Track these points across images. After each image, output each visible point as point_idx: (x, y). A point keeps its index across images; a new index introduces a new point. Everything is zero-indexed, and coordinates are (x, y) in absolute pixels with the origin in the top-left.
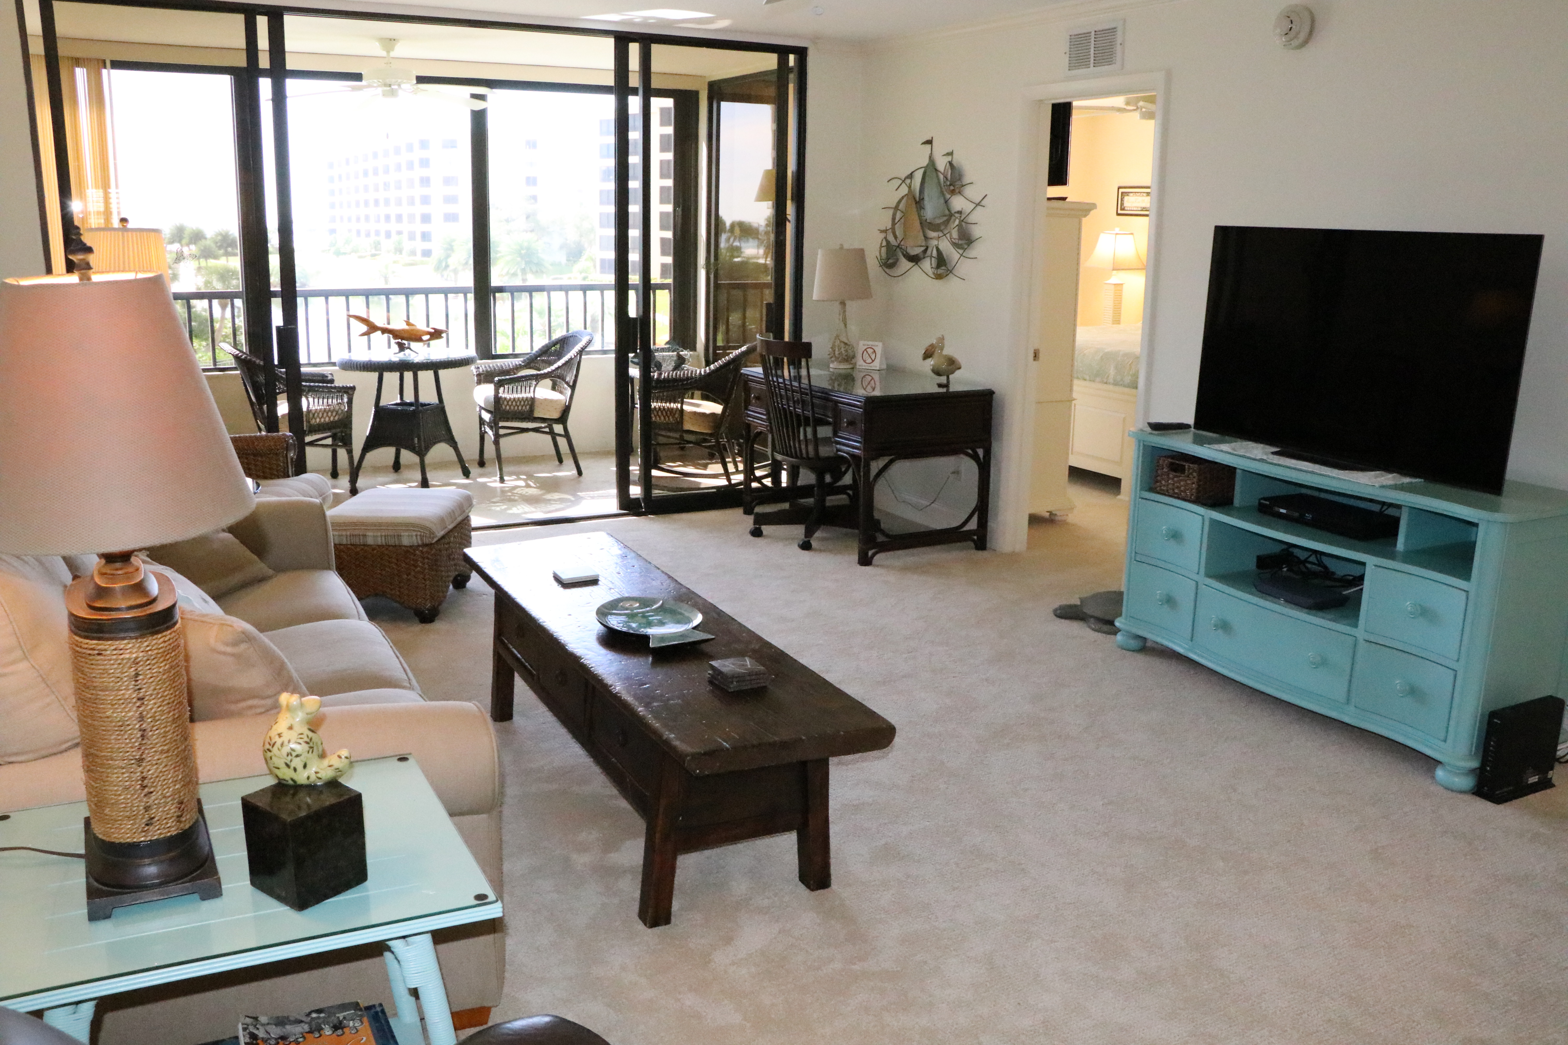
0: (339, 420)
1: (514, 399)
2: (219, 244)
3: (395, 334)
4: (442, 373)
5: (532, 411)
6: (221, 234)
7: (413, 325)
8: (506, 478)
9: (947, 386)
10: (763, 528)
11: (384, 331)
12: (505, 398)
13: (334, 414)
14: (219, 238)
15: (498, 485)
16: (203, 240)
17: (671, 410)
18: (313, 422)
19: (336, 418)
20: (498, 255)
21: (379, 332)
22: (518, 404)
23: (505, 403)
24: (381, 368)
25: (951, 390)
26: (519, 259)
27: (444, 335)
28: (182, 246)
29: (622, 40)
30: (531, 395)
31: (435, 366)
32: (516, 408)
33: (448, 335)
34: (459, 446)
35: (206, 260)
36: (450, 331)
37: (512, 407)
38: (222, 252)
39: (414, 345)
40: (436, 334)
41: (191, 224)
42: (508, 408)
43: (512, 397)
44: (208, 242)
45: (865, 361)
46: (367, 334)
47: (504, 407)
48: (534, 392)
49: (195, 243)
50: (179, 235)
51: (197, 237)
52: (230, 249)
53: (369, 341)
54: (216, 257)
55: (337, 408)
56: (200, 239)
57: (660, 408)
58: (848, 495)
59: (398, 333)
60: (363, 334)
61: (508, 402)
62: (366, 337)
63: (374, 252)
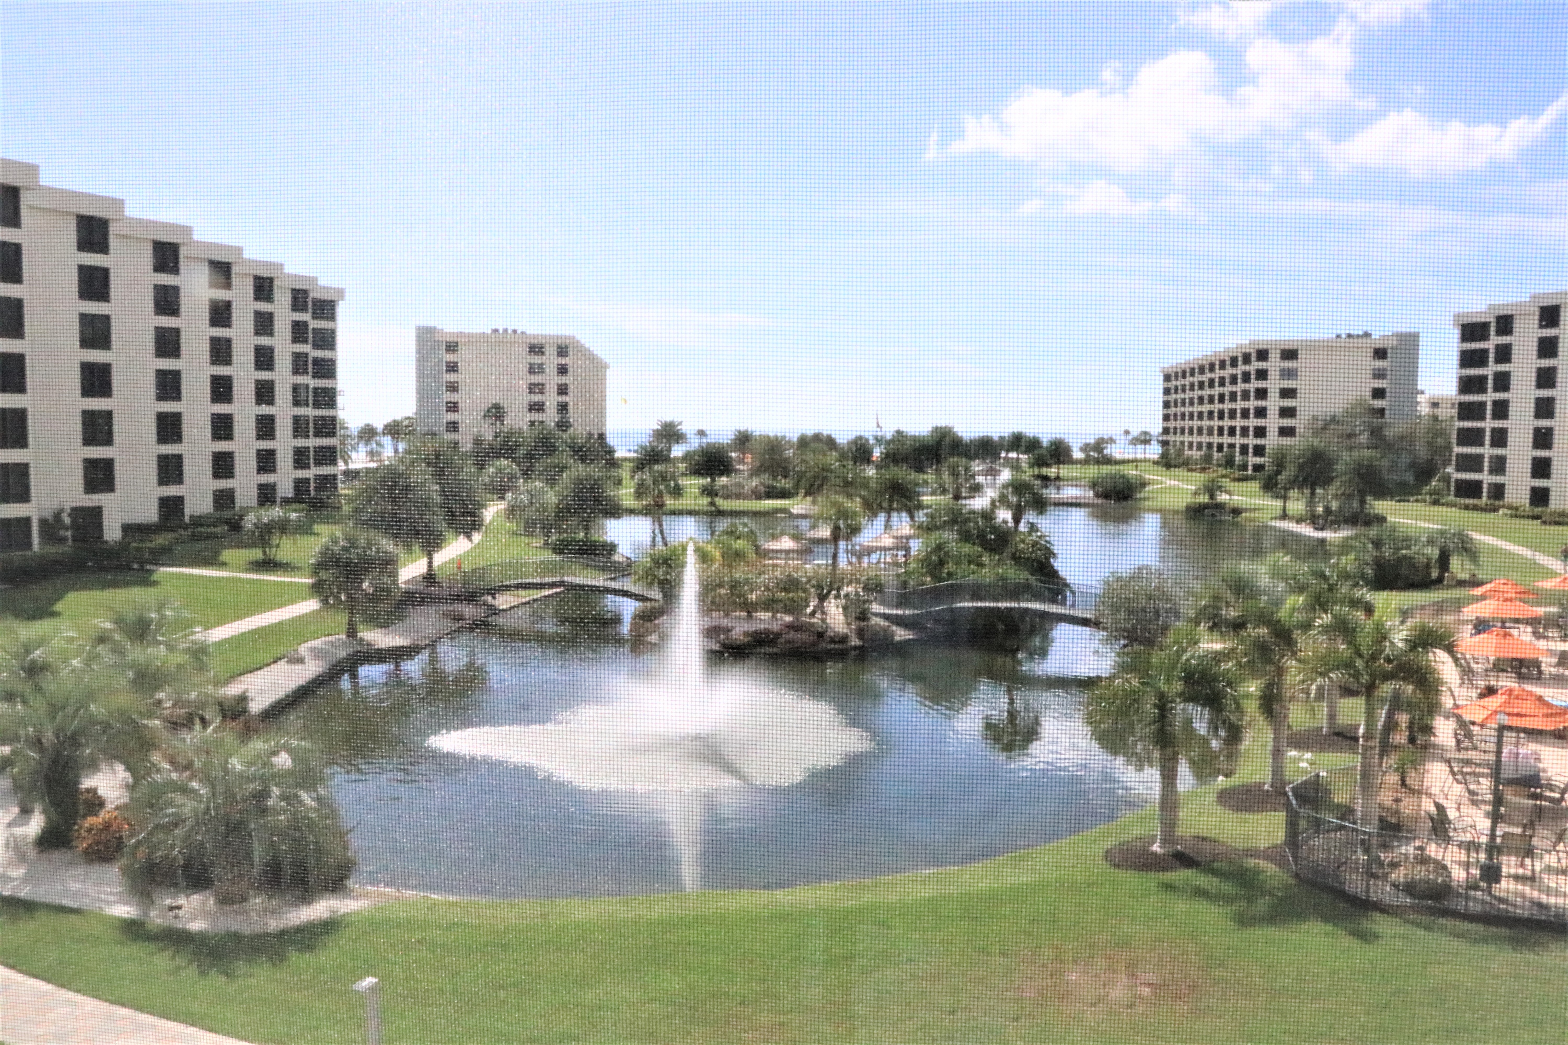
2: (1052, 453)
6: (1054, 441)
14: (1053, 445)
16: (1039, 449)
20: (1335, 474)
26: (1357, 479)
35: (1039, 469)
38: (1051, 460)
41: (1030, 431)
44: (1043, 451)
49: (1030, 452)
50: (1019, 443)
51: (1033, 445)
52: (1061, 458)
63: (1204, 465)
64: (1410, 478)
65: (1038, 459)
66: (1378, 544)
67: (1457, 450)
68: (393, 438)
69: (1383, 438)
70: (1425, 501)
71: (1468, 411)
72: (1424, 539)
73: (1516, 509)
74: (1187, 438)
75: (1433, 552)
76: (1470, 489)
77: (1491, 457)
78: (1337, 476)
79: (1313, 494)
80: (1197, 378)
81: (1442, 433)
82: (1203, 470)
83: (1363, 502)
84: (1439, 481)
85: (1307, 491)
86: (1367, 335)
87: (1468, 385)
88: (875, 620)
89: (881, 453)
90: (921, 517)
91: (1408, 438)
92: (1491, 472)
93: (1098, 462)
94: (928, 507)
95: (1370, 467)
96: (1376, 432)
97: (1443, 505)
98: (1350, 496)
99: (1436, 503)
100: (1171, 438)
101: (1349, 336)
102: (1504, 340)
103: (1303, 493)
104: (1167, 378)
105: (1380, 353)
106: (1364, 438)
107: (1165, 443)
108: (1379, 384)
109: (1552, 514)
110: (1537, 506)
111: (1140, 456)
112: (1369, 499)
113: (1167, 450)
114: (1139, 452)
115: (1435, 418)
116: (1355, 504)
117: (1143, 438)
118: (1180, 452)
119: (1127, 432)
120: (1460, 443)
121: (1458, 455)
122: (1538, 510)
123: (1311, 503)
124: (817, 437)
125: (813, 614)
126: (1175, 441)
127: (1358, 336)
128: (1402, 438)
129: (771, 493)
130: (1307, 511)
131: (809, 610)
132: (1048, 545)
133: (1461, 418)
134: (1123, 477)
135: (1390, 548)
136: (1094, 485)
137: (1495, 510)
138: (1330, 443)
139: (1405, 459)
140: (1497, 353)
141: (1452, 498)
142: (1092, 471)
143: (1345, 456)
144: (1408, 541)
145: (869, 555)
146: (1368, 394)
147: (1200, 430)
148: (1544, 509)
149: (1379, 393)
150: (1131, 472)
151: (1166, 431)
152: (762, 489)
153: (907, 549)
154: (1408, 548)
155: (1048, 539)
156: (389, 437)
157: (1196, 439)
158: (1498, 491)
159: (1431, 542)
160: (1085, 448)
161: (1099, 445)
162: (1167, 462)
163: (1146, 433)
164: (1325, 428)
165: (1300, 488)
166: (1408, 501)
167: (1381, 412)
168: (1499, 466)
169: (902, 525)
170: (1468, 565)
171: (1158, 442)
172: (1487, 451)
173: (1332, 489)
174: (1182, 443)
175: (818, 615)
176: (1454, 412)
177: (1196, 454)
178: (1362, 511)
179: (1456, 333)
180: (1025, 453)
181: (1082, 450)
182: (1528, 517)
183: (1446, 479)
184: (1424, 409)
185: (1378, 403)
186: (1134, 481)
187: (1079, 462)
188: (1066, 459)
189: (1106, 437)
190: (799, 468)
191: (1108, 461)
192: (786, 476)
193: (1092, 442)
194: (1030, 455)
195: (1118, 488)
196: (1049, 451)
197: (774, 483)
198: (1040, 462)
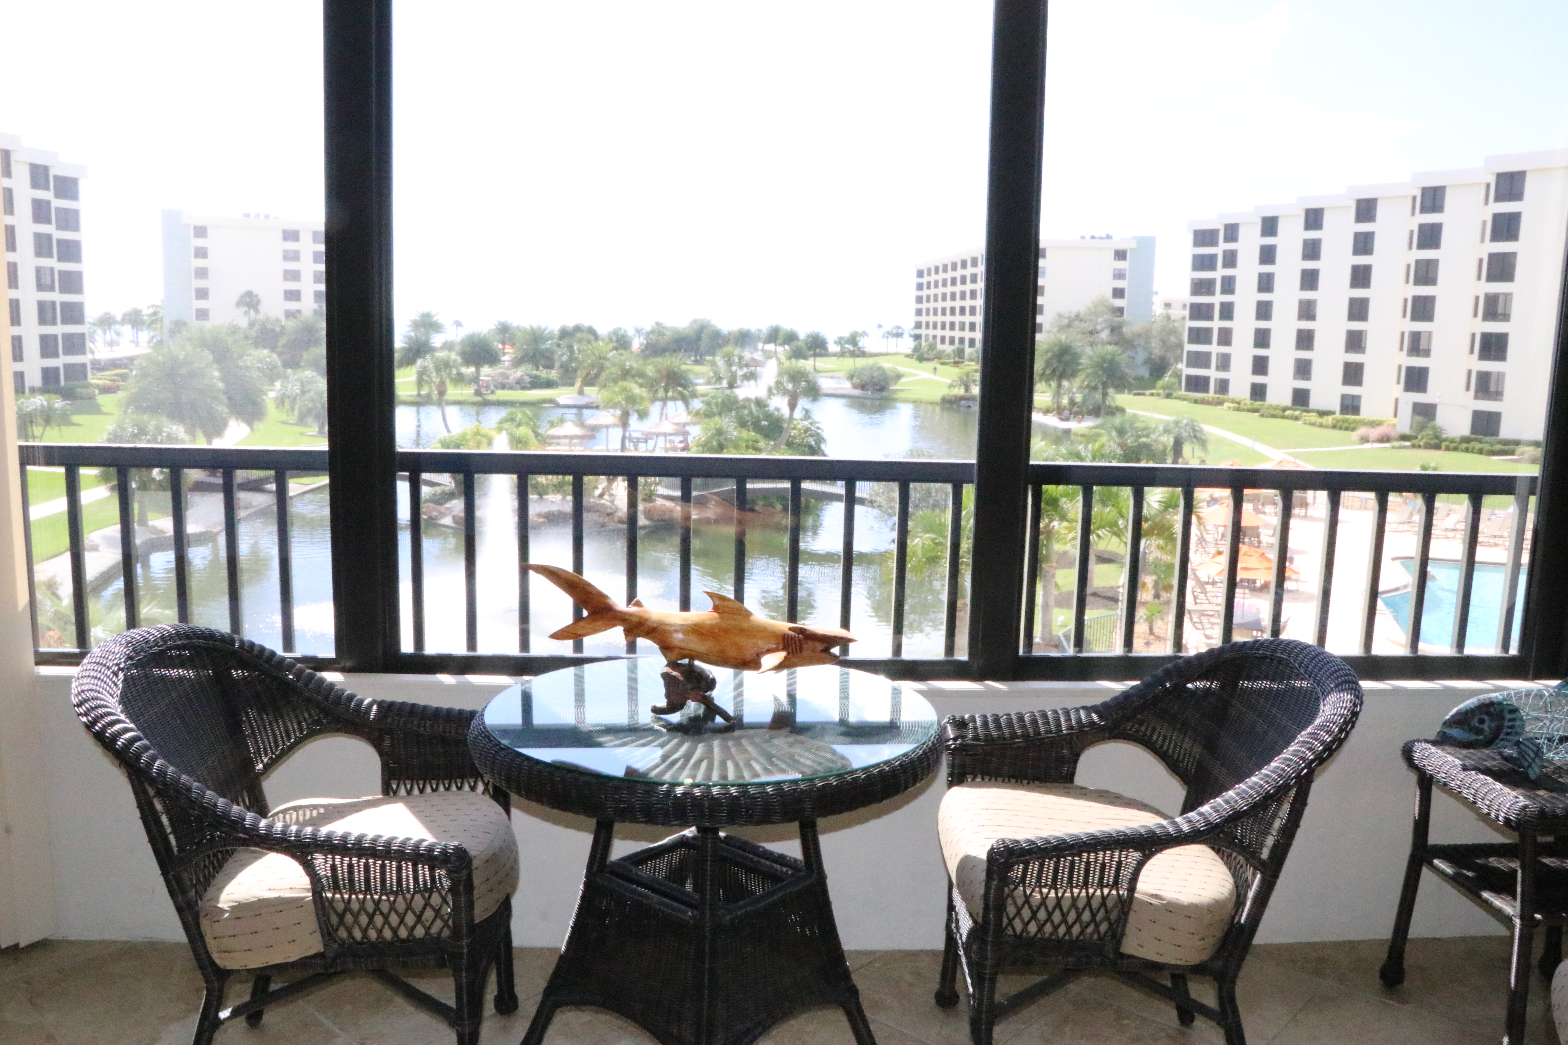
1: (1059, 901)
2: (809, 345)
16: (796, 342)
20: (1080, 367)
22: (1071, 917)
26: (1101, 372)
30: (1121, 891)
38: (809, 353)
41: (787, 325)
44: (800, 343)
49: (788, 344)
50: (774, 336)
51: (791, 338)
52: (818, 351)
54: (805, 358)
56: (794, 340)
63: (957, 359)
64: (1145, 372)
65: (795, 352)
66: (1121, 432)
67: (1189, 347)
68: (133, 327)
69: (1121, 335)
70: (1158, 395)
71: (1200, 312)
72: (1161, 428)
73: (1239, 403)
74: (939, 333)
75: (1169, 440)
76: (1198, 384)
77: (1218, 354)
78: (1082, 370)
79: (1059, 386)
80: (950, 274)
81: (1174, 332)
82: (956, 364)
83: (1105, 395)
84: (1170, 376)
85: (1054, 384)
86: (1109, 237)
87: (1201, 287)
88: (660, 502)
89: (642, 344)
90: (697, 404)
91: (1146, 335)
92: (1218, 369)
93: (853, 354)
94: (703, 395)
95: (1112, 362)
96: (1115, 329)
97: (1176, 398)
98: (1095, 388)
99: (1168, 396)
100: (923, 332)
101: (1093, 237)
102: (1231, 246)
103: (1050, 385)
104: (920, 274)
105: (1121, 255)
106: (1105, 335)
107: (917, 337)
108: (1120, 284)
109: (1271, 407)
110: (1255, 400)
111: (892, 350)
112: (1111, 391)
113: (920, 344)
114: (892, 345)
115: (1168, 318)
116: (1098, 396)
117: (895, 331)
118: (932, 347)
119: (880, 326)
120: (1191, 341)
121: (1189, 353)
122: (1257, 404)
123: (1058, 394)
124: (578, 329)
125: (601, 496)
126: (927, 336)
127: (1101, 238)
128: (1139, 335)
129: (537, 383)
130: (1054, 403)
131: (597, 492)
132: (819, 431)
133: (1192, 317)
134: (880, 368)
135: (1132, 435)
136: (851, 377)
137: (1220, 403)
138: (1075, 339)
139: (1141, 356)
140: (1224, 258)
141: (1183, 392)
142: (849, 363)
143: (1089, 351)
144: (1147, 431)
145: (646, 442)
146: (1109, 293)
147: (952, 326)
148: (1261, 403)
149: (1118, 293)
150: (887, 364)
151: (918, 325)
152: (527, 379)
153: (686, 434)
154: (1147, 436)
155: (817, 425)
156: (129, 326)
157: (948, 333)
158: (1223, 386)
159: (1167, 431)
160: (840, 342)
161: (853, 340)
162: (920, 356)
163: (899, 327)
164: (1069, 326)
165: (1047, 381)
166: (1144, 394)
167: (1120, 310)
168: (1225, 363)
169: (677, 411)
170: (1199, 452)
171: (911, 336)
172: (1214, 349)
173: (1077, 382)
174: (935, 337)
175: (606, 497)
176: (1187, 313)
177: (948, 348)
178: (1104, 402)
179: (1190, 238)
180: (783, 344)
181: (836, 342)
182: (1248, 411)
183: (1177, 375)
184: (1158, 310)
185: (1119, 303)
186: (888, 373)
187: (834, 355)
188: (823, 352)
189: (860, 331)
190: (564, 358)
191: (863, 354)
192: (550, 367)
193: (846, 334)
194: (787, 347)
195: (875, 380)
196: (807, 344)
197: (538, 373)
198: (798, 354)
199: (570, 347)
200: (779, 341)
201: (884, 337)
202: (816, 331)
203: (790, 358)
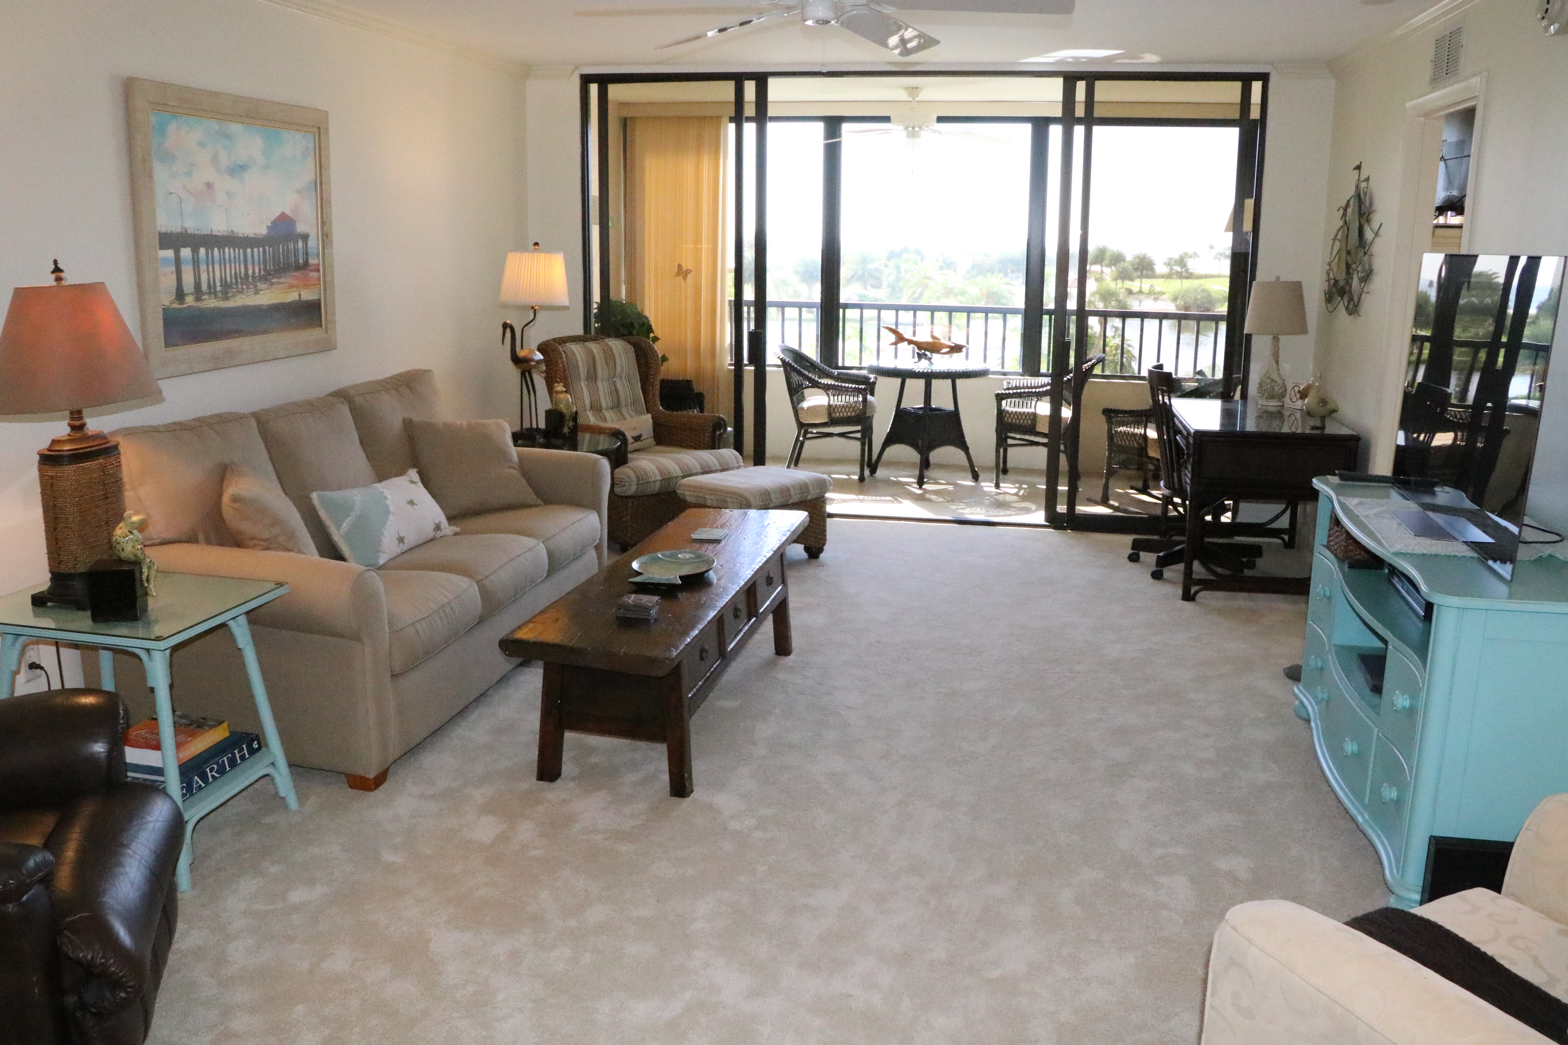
0: (858, 415)
1: (1016, 412)
2: (1136, 267)
3: (919, 345)
4: (959, 382)
5: (1034, 425)
6: (1138, 257)
7: (937, 339)
8: (1001, 485)
9: (1323, 428)
10: (1142, 554)
11: (910, 342)
12: (1008, 411)
13: (851, 410)
14: (1137, 261)
15: (994, 490)
16: (1123, 263)
17: (1134, 435)
18: (834, 415)
19: (853, 413)
21: (906, 343)
22: (1020, 417)
23: (1008, 415)
24: (904, 375)
25: (1326, 432)
27: (964, 350)
28: (1102, 267)
29: (1070, 79)
30: (1032, 410)
31: (953, 376)
32: (1018, 421)
33: (967, 350)
34: (971, 451)
35: (1123, 282)
36: (970, 346)
37: (1014, 421)
38: (1136, 274)
39: (935, 356)
40: (956, 349)
41: (1114, 247)
42: (1010, 420)
43: (1014, 410)
44: (1126, 265)
45: (1291, 399)
46: (895, 344)
47: (1006, 419)
48: (1035, 407)
49: (1114, 265)
50: (1101, 257)
51: (1117, 259)
52: (1144, 272)
53: (896, 349)
54: (1131, 279)
55: (854, 405)
56: (1119, 262)
57: (1125, 432)
58: (1283, 539)
59: (923, 346)
60: (892, 344)
61: (1010, 415)
62: (894, 346)
65: (1122, 273)
89: (968, 265)
93: (1180, 276)
124: (905, 249)
134: (1203, 291)
136: (1175, 299)
142: (1175, 286)
160: (1169, 263)
161: (1181, 262)
180: (1109, 265)
181: (1165, 264)
186: (1214, 295)
187: (1162, 276)
188: (1150, 273)
189: (1190, 252)
190: (892, 278)
191: (1190, 276)
192: (878, 286)
193: (1176, 256)
194: (1113, 268)
195: (1199, 302)
196: (1133, 265)
197: (866, 293)
198: (1124, 276)
199: (898, 267)
200: (1106, 262)
201: (1215, 258)
202: (1143, 253)
203: (1115, 279)
